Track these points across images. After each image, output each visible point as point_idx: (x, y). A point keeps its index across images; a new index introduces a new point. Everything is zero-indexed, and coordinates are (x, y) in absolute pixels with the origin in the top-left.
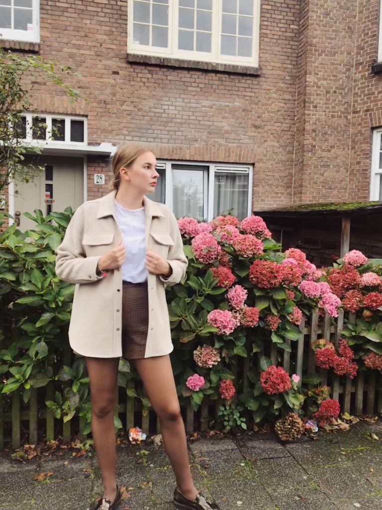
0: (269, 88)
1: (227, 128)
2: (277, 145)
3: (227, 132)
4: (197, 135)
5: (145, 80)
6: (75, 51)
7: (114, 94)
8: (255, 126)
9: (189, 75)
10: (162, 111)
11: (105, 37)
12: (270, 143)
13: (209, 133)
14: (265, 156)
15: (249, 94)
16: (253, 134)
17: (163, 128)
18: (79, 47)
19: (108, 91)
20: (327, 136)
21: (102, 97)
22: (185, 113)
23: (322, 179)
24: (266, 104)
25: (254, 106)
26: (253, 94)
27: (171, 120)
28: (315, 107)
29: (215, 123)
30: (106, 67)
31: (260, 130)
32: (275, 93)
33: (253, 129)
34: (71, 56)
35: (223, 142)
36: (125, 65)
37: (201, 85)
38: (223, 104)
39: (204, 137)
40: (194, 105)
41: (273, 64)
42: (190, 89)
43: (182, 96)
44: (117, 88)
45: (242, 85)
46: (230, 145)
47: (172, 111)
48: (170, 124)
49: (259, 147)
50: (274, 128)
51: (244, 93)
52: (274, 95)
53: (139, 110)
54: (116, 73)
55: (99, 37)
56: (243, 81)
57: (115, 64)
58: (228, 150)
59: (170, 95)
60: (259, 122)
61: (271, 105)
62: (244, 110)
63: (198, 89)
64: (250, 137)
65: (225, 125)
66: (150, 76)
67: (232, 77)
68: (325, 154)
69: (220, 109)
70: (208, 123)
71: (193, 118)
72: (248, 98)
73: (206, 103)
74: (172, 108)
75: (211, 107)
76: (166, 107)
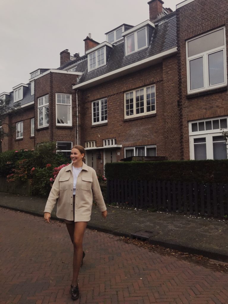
0: (159, 119)
1: (148, 134)
2: (162, 137)
3: (148, 136)
4: (140, 138)
6: (113, 122)
8: (155, 132)
9: (137, 121)
11: (119, 117)
12: (160, 137)
14: (159, 141)
15: (153, 122)
16: (155, 135)
17: (131, 138)
18: (114, 121)
19: (120, 130)
22: (137, 132)
24: (159, 124)
25: (155, 126)
27: (133, 135)
29: (144, 134)
30: (120, 124)
31: (157, 133)
33: (155, 133)
34: (113, 124)
35: (146, 139)
36: (123, 123)
37: (140, 123)
38: (146, 127)
39: (142, 138)
40: (139, 129)
41: (160, 111)
42: (138, 125)
43: (136, 128)
44: (122, 129)
45: (151, 120)
46: (149, 139)
47: (134, 132)
49: (157, 138)
50: (162, 131)
52: (161, 121)
53: (126, 134)
54: (122, 125)
56: (151, 119)
57: (121, 123)
58: (148, 141)
59: (133, 128)
62: (152, 128)
63: (140, 125)
64: (154, 136)
66: (128, 124)
67: (148, 118)
69: (145, 129)
70: (142, 134)
71: (139, 133)
72: (153, 124)
73: (142, 128)
74: (134, 131)
75: (143, 129)
76: (132, 132)
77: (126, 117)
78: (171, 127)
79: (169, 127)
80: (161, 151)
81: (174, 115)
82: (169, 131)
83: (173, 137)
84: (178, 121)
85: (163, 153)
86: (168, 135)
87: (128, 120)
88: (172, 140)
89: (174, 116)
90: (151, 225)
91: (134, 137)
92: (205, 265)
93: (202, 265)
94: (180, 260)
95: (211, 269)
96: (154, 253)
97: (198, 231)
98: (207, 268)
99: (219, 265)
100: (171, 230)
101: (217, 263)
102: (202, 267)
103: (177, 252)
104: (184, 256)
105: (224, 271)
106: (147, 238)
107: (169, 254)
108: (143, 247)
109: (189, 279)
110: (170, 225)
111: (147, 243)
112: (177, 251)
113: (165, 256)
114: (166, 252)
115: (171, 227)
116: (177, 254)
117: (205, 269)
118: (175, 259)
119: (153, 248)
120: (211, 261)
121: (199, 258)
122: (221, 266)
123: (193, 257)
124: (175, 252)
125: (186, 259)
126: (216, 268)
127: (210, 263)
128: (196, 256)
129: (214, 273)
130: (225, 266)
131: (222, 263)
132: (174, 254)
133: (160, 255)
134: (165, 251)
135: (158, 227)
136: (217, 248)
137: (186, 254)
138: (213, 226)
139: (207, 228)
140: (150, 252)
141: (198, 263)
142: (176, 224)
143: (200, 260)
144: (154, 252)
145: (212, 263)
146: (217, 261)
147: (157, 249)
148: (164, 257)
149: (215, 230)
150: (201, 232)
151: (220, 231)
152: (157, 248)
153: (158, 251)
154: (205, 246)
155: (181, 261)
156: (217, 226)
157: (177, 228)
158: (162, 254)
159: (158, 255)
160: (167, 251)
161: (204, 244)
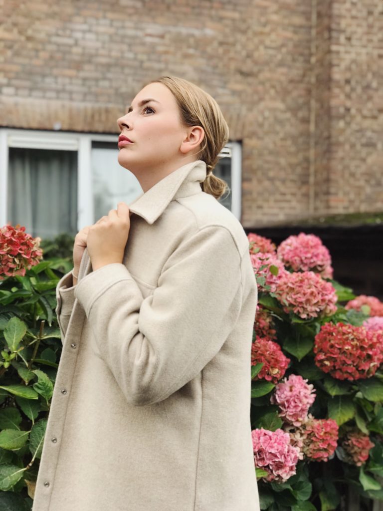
8: (242, 73)
10: (70, 41)
14: (261, 125)
15: (230, 14)
16: (240, 87)
17: (72, 72)
20: (371, 92)
22: (114, 46)
23: (363, 168)
24: (262, 33)
25: (239, 36)
26: (236, 15)
28: (349, 39)
31: (250, 80)
32: (276, 13)
33: (239, 77)
38: (184, 31)
40: (131, 32)
43: (110, 15)
47: (91, 42)
48: (87, 67)
49: (250, 110)
50: (276, 76)
51: (222, 14)
52: (275, 18)
53: (29, 39)
59: (87, 12)
60: (248, 66)
61: (269, 34)
62: (221, 44)
64: (234, 93)
68: (367, 123)
69: (179, 40)
71: (130, 55)
72: (228, 22)
73: (153, 28)
74: (89, 36)
75: (162, 37)
76: (79, 35)
78: (368, 66)
79: (354, 61)
82: (357, 82)
86: (348, 104)
88: (370, 133)
91: (88, 71)
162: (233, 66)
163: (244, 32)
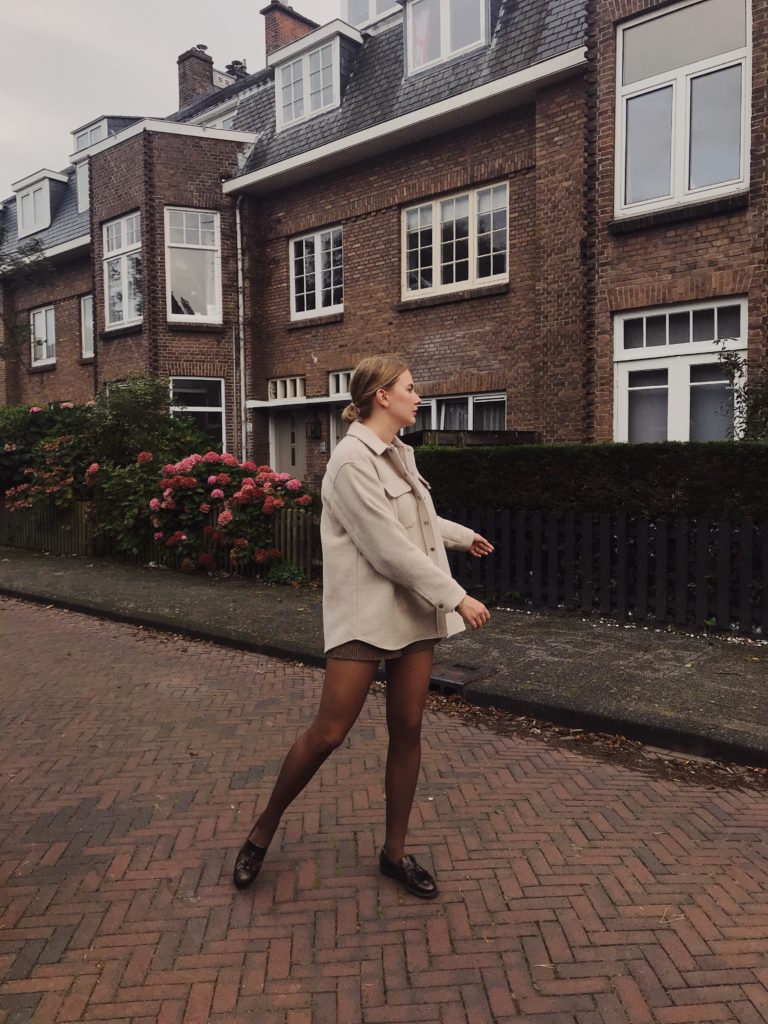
0: (518, 302)
1: (479, 356)
2: (528, 364)
3: (479, 360)
4: (452, 368)
5: (411, 324)
6: (363, 312)
7: (389, 343)
8: (505, 348)
9: (443, 310)
10: (425, 350)
11: (382, 294)
12: (521, 364)
13: (462, 364)
14: (516, 379)
15: (499, 315)
16: (504, 357)
18: (366, 308)
19: (386, 341)
21: (381, 348)
22: (442, 348)
23: (556, 400)
24: (517, 321)
25: (503, 327)
26: (502, 314)
27: (431, 357)
29: (468, 353)
30: (384, 320)
31: (510, 351)
32: (525, 306)
33: (504, 352)
34: (362, 317)
35: (474, 371)
36: (396, 315)
37: (455, 317)
38: (475, 331)
39: (458, 369)
40: (449, 339)
41: (522, 275)
42: (446, 323)
43: (440, 332)
44: (392, 338)
45: (491, 307)
46: (482, 373)
47: (432, 348)
48: (430, 362)
49: (510, 370)
50: (526, 346)
51: (494, 315)
52: (524, 309)
54: (391, 324)
55: (379, 295)
56: (493, 302)
57: (389, 315)
58: (480, 379)
59: (430, 333)
60: (509, 344)
62: (494, 333)
63: (452, 322)
64: (500, 361)
65: (476, 353)
66: (414, 319)
67: (483, 301)
69: (472, 337)
70: (461, 354)
71: (449, 351)
72: (498, 320)
73: (460, 334)
74: (432, 345)
75: (464, 337)
76: (427, 346)
77: (409, 295)
78: (558, 332)
79: (549, 331)
80: (522, 412)
81: (569, 289)
82: (551, 344)
83: (563, 365)
84: (580, 311)
85: (530, 420)
86: (546, 359)
87: (413, 306)
88: (559, 377)
89: (568, 294)
90: (473, 646)
91: (432, 364)
92: (628, 761)
93: (621, 762)
94: (556, 749)
95: (645, 772)
96: (479, 728)
97: (621, 666)
98: (632, 770)
99: (671, 761)
100: (537, 662)
101: (666, 755)
102: (620, 768)
103: (550, 727)
104: (568, 737)
105: (683, 778)
106: (460, 686)
107: (524, 733)
108: (445, 713)
109: (574, 799)
110: (535, 646)
111: (457, 701)
112: (548, 724)
113: (510, 737)
114: (514, 726)
115: (534, 653)
116: (548, 734)
117: (627, 773)
118: (541, 745)
119: (475, 715)
120: (650, 752)
121: (615, 742)
122: (678, 765)
123: (597, 740)
124: (543, 728)
125: (573, 746)
126: (659, 771)
127: (644, 758)
128: (605, 738)
129: (652, 784)
130: (689, 764)
131: (680, 757)
132: (539, 731)
133: (496, 734)
134: (514, 723)
135: (495, 653)
136: (670, 714)
137: (575, 734)
138: (667, 653)
139: (648, 656)
140: (464, 725)
141: (608, 757)
142: (553, 645)
143: (614, 749)
144: (477, 727)
145: (653, 756)
146: (666, 752)
147: (488, 718)
148: (506, 741)
149: (673, 663)
150: (630, 668)
151: (689, 666)
152: (490, 714)
153: (490, 723)
154: (635, 707)
155: (559, 752)
156: (679, 653)
157: (555, 655)
158: (502, 731)
159: (489, 735)
160: (519, 725)
161: (633, 704)
162: (500, 345)
163: (506, 324)
